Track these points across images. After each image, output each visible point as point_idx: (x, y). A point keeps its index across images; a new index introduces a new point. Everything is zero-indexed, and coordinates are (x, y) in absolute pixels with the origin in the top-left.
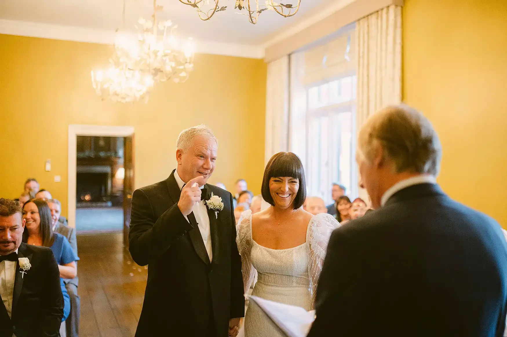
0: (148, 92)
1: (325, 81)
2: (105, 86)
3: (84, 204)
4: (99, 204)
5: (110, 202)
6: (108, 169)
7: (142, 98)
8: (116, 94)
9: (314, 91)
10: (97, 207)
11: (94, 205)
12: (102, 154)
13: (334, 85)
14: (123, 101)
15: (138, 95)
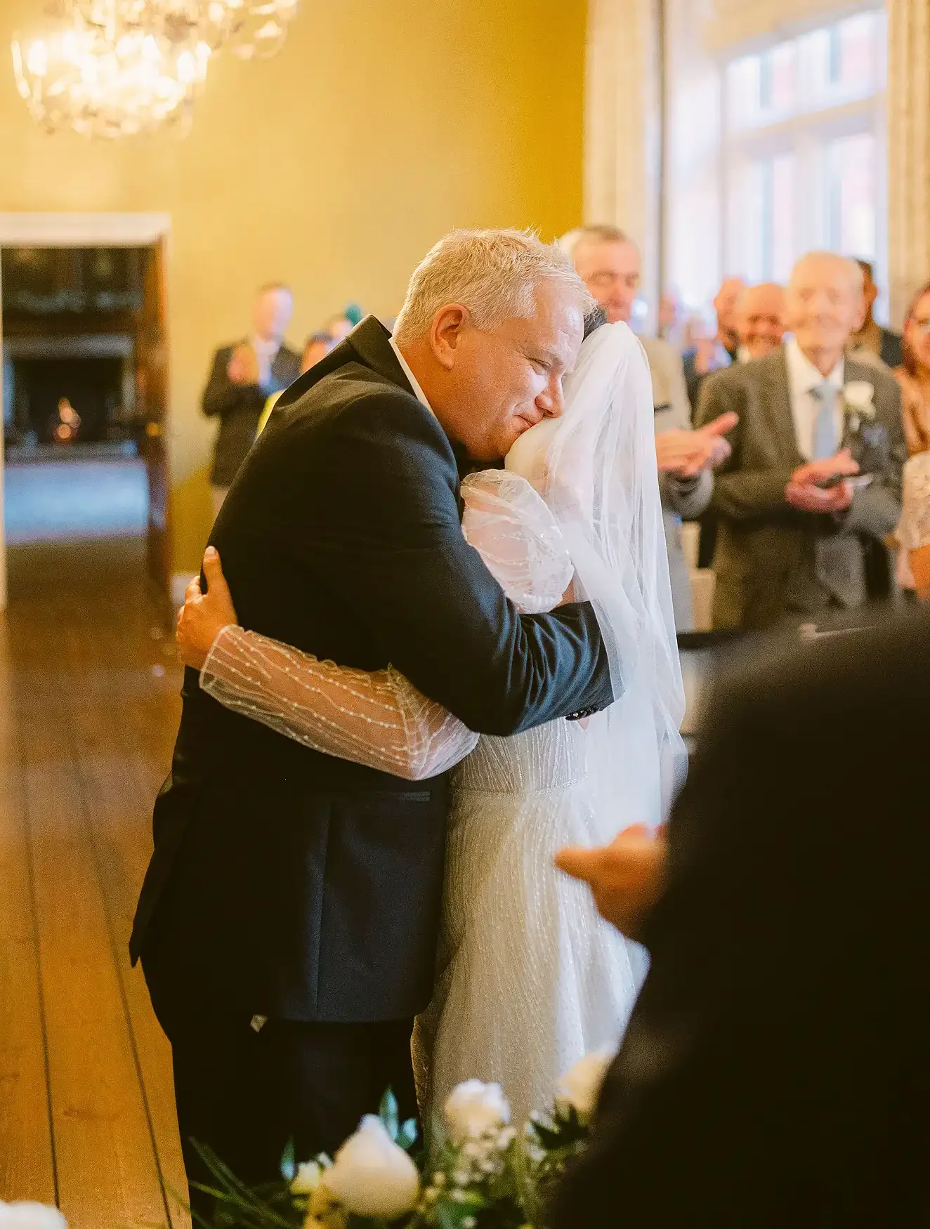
0: (187, 102)
1: (784, 31)
2: (56, 89)
3: (57, 450)
4: (100, 449)
5: (130, 441)
6: (120, 345)
7: (172, 120)
8: (88, 113)
9: (747, 70)
10: (92, 458)
11: (84, 450)
12: (105, 300)
13: (816, 44)
14: (112, 132)
15: (160, 112)
